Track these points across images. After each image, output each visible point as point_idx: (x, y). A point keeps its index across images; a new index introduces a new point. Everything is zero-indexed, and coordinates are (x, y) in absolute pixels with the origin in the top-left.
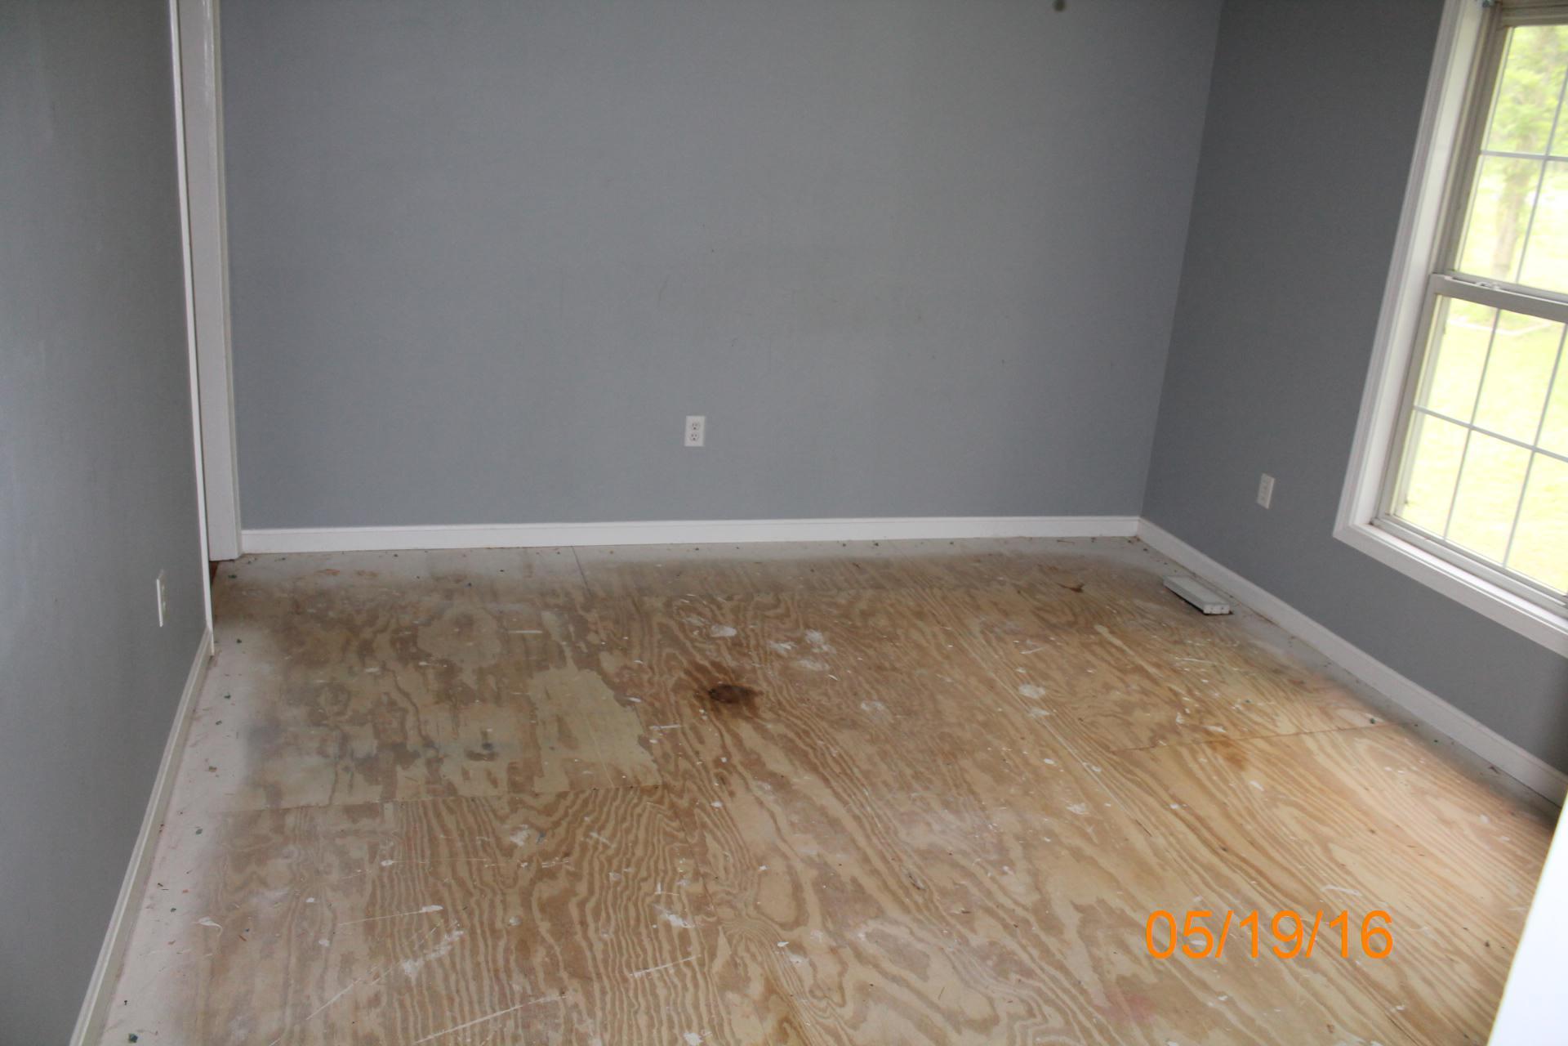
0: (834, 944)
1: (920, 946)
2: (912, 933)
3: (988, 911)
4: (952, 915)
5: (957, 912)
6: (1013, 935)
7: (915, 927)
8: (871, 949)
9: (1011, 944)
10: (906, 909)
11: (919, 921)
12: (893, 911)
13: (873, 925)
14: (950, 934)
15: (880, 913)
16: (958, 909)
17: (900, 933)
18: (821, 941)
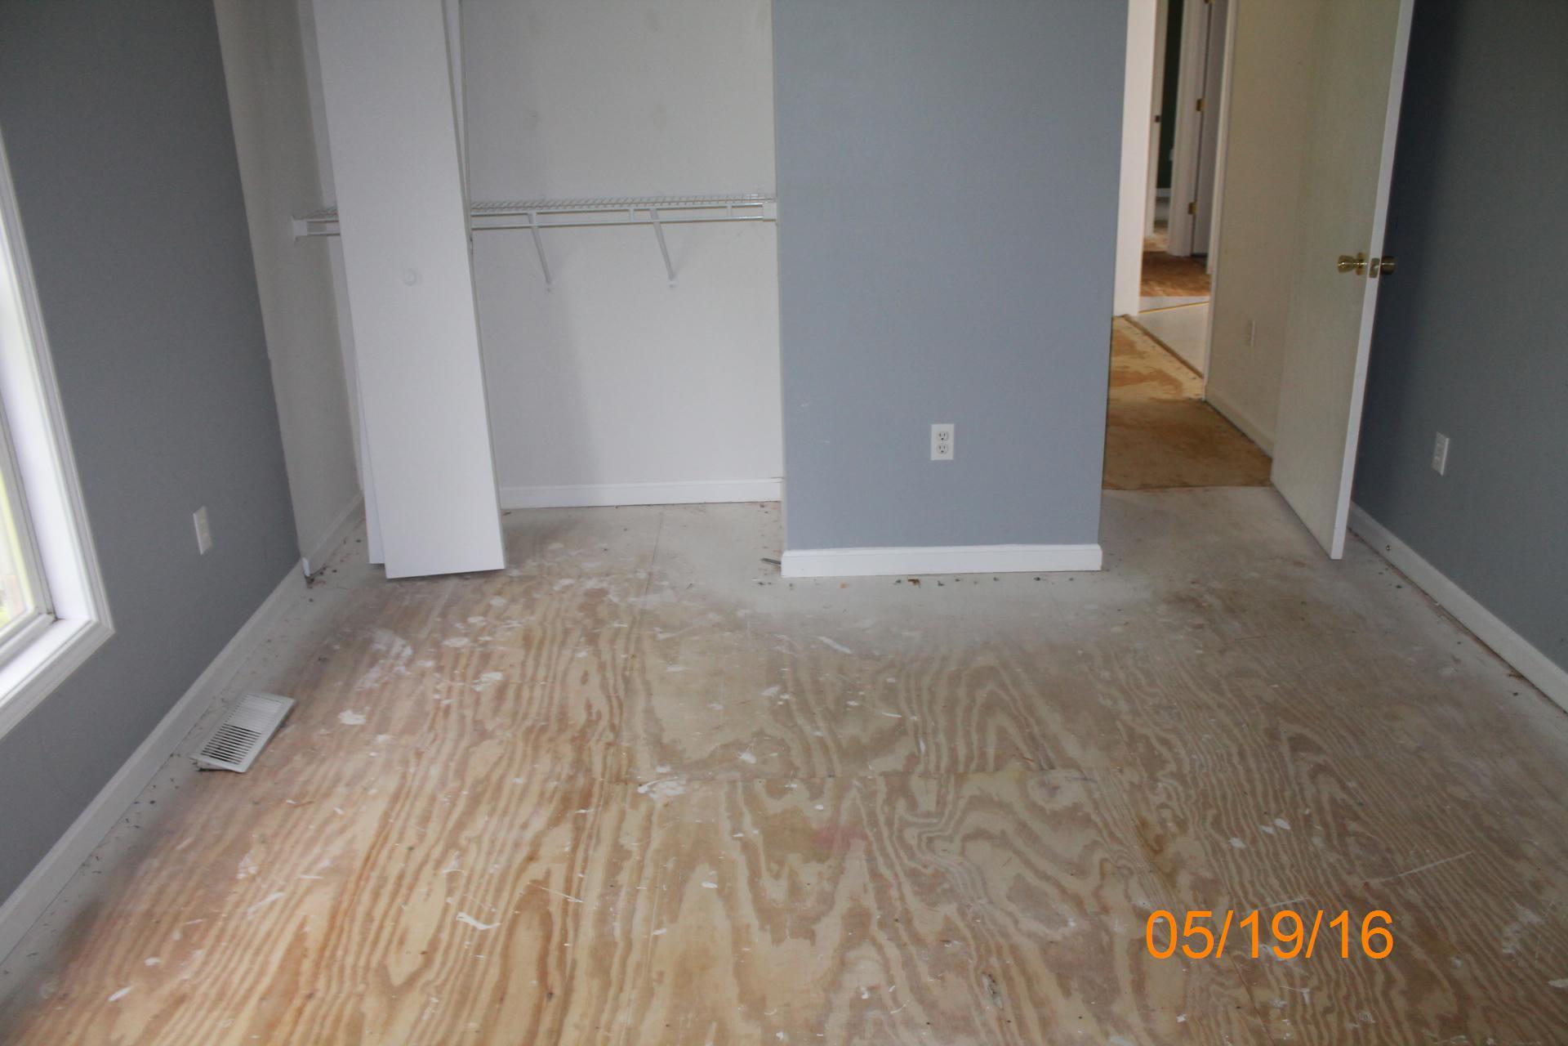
0: (1103, 917)
1: (1012, 907)
2: (1016, 922)
3: (918, 940)
4: (964, 939)
5: (956, 942)
6: (907, 912)
7: (1011, 929)
8: (1065, 909)
9: (914, 903)
10: (1014, 950)
11: (1005, 935)
12: (1029, 949)
13: (1057, 935)
14: (974, 919)
15: (1046, 946)
16: (955, 946)
17: (1030, 924)
18: (1117, 922)
